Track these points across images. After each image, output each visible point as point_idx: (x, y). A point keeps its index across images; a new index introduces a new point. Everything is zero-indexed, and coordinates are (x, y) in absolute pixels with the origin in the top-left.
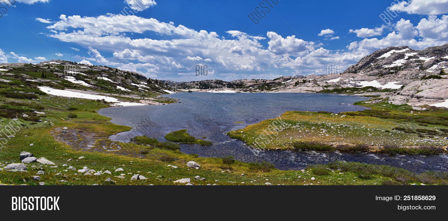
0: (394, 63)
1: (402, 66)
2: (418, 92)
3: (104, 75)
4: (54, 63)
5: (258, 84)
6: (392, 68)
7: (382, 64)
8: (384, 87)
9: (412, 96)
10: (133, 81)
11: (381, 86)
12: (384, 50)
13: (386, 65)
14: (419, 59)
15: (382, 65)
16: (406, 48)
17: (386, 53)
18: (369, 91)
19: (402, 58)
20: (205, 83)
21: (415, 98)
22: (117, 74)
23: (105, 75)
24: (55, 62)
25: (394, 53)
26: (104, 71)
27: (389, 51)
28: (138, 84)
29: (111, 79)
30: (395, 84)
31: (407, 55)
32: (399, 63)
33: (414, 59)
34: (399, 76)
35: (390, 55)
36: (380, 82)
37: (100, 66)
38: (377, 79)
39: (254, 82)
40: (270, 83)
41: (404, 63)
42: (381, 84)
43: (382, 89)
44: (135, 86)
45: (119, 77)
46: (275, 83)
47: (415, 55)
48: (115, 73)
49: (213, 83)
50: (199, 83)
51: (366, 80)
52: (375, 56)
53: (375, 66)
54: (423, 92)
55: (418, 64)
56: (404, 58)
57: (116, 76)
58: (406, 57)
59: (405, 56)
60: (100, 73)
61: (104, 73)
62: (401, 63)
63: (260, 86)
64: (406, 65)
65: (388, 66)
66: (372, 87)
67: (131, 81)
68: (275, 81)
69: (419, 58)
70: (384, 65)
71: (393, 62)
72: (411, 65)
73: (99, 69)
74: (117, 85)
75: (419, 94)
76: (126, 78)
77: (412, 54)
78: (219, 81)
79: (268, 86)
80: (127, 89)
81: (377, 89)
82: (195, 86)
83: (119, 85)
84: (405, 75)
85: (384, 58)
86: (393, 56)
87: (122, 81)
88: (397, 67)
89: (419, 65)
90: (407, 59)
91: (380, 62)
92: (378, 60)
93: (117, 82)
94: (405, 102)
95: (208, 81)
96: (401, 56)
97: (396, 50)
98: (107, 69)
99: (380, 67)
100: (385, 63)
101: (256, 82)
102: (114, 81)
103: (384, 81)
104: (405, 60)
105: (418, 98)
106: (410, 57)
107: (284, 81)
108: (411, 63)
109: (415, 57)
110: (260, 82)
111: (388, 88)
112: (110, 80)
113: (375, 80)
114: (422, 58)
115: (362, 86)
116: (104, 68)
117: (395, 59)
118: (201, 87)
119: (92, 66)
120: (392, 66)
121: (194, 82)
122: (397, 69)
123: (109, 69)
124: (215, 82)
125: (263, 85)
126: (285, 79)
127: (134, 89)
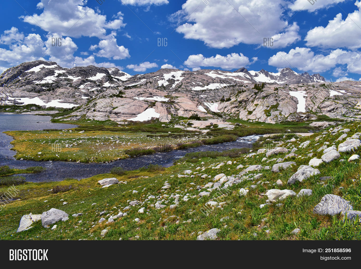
0: (45, 80)
1: (53, 83)
2: (114, 108)
6: (43, 85)
7: (32, 79)
8: (48, 105)
9: (111, 112)
11: (44, 104)
12: (33, 63)
13: (36, 81)
14: (68, 78)
15: (32, 81)
16: (54, 64)
17: (35, 66)
18: (33, 109)
19: (52, 75)
21: (114, 114)
25: (44, 68)
27: (38, 65)
30: (59, 102)
31: (57, 72)
32: (50, 79)
33: (64, 77)
34: (57, 94)
35: (40, 70)
36: (42, 99)
38: (39, 96)
41: (55, 80)
42: (44, 102)
43: (46, 107)
47: (64, 73)
51: (27, 97)
52: (23, 69)
53: (25, 81)
54: (118, 108)
55: (67, 83)
56: (54, 75)
58: (56, 75)
59: (55, 73)
62: (51, 80)
64: (57, 83)
65: (39, 82)
66: (35, 105)
69: (67, 76)
70: (34, 80)
71: (44, 78)
72: (61, 83)
75: (116, 110)
77: (61, 72)
81: (41, 107)
84: (63, 93)
85: (33, 73)
86: (43, 72)
88: (48, 84)
89: (69, 84)
90: (57, 77)
91: (29, 77)
92: (26, 74)
94: (107, 117)
96: (51, 73)
97: (45, 64)
99: (30, 82)
100: (35, 78)
103: (47, 98)
104: (55, 77)
105: (116, 114)
106: (59, 75)
108: (61, 80)
109: (64, 75)
111: (52, 106)
113: (36, 97)
114: (70, 77)
115: (24, 103)
117: (46, 75)
120: (43, 82)
122: (49, 86)
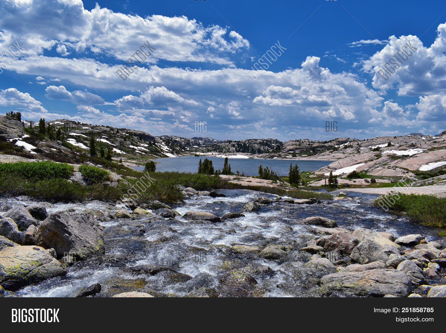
3: (103, 136)
4: (58, 122)
5: (301, 147)
10: (132, 143)
20: (245, 144)
22: (118, 135)
23: (105, 137)
24: (60, 122)
26: (105, 132)
28: (137, 146)
29: (110, 141)
37: (102, 126)
39: (297, 145)
40: (317, 147)
44: (133, 148)
45: (118, 139)
46: (325, 147)
48: (116, 134)
49: (257, 144)
50: (236, 144)
57: (116, 138)
60: (100, 135)
61: (104, 134)
63: (302, 150)
67: (130, 143)
68: (325, 144)
73: (100, 130)
74: (114, 147)
76: (125, 140)
78: (267, 141)
79: (314, 151)
80: (123, 152)
82: (231, 147)
83: (116, 147)
87: (120, 143)
93: (115, 144)
95: (250, 141)
98: (108, 129)
101: (299, 145)
102: (112, 143)
107: (337, 145)
110: (306, 144)
112: (108, 142)
116: (105, 129)
118: (238, 149)
119: (94, 127)
121: (230, 142)
123: (110, 130)
124: (260, 143)
125: (308, 149)
126: (339, 142)
127: (130, 152)
